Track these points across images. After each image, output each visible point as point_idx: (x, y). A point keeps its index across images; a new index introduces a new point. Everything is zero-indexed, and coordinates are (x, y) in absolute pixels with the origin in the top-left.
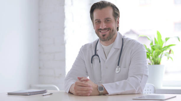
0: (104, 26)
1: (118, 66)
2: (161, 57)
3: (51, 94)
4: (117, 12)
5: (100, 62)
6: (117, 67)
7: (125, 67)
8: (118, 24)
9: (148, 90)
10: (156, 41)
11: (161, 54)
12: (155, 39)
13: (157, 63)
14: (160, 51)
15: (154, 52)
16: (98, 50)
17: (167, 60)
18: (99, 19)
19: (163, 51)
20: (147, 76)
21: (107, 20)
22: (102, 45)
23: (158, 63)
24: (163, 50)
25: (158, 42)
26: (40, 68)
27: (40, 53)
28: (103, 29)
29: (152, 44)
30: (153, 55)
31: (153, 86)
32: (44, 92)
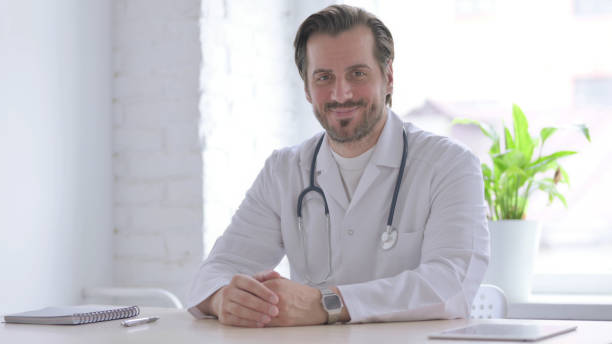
0: (348, 93)
1: (388, 227)
2: (526, 195)
3: (152, 321)
4: (386, 44)
5: (327, 211)
6: (385, 230)
7: (411, 230)
8: (389, 84)
9: (482, 307)
10: (509, 140)
11: (527, 183)
12: (506, 132)
13: (513, 214)
14: (522, 172)
15: (504, 175)
16: (319, 173)
17: (548, 205)
18: (326, 68)
19: (533, 174)
20: (485, 260)
21: (356, 72)
22: (335, 155)
23: (517, 213)
24: (532, 169)
25: (517, 144)
26: (116, 231)
27: (116, 178)
28: (342, 102)
29: (495, 149)
30: (500, 187)
31: (499, 292)
32: (130, 313)
